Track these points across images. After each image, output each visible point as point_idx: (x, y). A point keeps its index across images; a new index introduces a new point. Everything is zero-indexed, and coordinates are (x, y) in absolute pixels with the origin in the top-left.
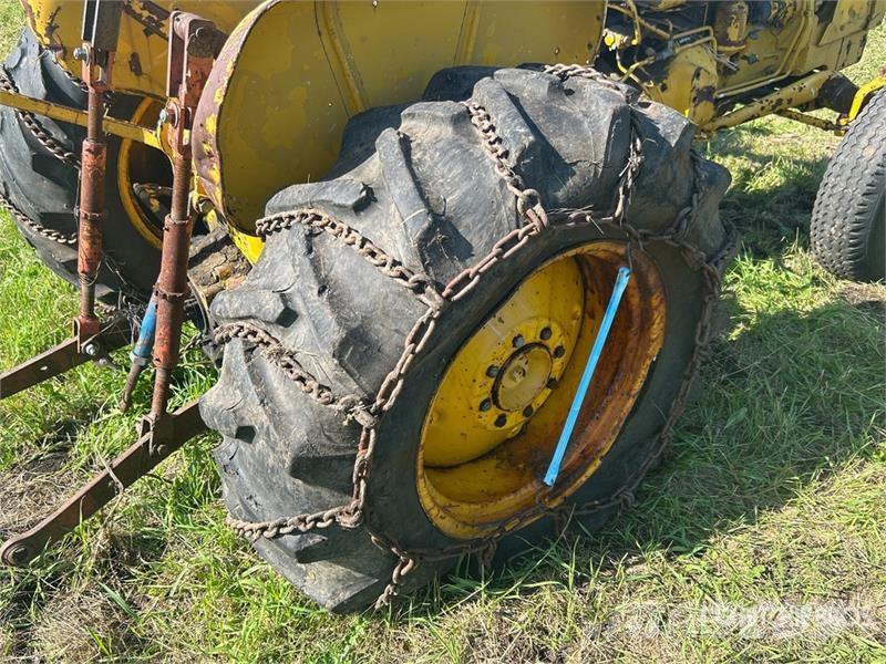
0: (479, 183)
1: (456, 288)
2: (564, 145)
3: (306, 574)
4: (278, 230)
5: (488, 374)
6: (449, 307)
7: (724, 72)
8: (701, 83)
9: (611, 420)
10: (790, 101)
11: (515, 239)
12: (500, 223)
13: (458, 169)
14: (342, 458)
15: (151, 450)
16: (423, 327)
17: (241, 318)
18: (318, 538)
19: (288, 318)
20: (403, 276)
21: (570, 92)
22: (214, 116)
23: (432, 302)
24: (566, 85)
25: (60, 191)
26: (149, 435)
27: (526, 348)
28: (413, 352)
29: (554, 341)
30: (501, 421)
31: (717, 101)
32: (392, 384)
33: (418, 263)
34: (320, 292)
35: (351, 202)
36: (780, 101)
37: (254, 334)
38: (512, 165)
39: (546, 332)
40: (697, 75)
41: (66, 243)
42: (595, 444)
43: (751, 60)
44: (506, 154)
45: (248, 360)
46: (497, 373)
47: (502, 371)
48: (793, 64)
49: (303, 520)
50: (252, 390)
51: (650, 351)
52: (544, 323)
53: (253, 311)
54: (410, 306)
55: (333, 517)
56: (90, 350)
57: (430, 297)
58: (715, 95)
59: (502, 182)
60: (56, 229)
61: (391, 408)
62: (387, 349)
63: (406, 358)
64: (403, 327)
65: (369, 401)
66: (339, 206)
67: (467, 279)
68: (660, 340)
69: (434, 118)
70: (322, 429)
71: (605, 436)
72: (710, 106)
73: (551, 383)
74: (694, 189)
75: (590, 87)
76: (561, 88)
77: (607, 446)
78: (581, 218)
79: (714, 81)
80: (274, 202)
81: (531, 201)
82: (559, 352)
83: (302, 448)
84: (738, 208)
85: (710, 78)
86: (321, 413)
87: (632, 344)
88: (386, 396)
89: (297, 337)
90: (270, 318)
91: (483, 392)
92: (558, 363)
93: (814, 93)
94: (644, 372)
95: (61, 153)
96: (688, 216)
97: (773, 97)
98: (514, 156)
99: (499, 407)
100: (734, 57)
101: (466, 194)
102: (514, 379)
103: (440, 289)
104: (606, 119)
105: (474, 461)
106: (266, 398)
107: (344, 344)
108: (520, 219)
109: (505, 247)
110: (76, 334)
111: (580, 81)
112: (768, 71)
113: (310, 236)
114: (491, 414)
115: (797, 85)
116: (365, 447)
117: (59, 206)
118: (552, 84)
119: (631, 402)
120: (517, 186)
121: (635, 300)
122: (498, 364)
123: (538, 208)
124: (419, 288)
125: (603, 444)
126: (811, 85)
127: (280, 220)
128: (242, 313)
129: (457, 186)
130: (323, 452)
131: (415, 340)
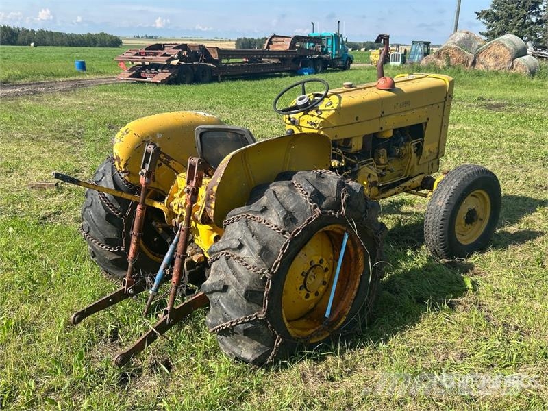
0: (299, 203)
1: (295, 233)
2: (324, 192)
3: (242, 349)
4: (232, 223)
5: (302, 275)
6: (293, 239)
7: (381, 176)
8: (371, 180)
9: (348, 300)
10: (410, 187)
11: (312, 219)
12: (306, 214)
13: (292, 199)
14: (260, 292)
15: (167, 322)
16: (286, 245)
17: (223, 250)
18: (250, 325)
19: (241, 247)
20: (278, 229)
21: (323, 178)
22: (217, 186)
23: (288, 236)
24: (322, 175)
25: (115, 229)
26: (168, 316)
27: (315, 266)
28: (283, 253)
29: (325, 265)
30: (307, 296)
31: (379, 187)
32: (277, 264)
33: (283, 225)
34: (253, 236)
35: (260, 210)
36: (405, 187)
37: (228, 254)
38: (309, 196)
39: (321, 261)
40: (369, 176)
41: (113, 252)
42: (343, 310)
43: (391, 171)
44: (307, 194)
45: (227, 262)
46: (305, 275)
47: (307, 274)
48: (409, 172)
49: (246, 318)
50: (229, 271)
51: (360, 271)
52: (320, 257)
53: (229, 246)
54: (281, 239)
55: (256, 316)
56: (131, 291)
57: (288, 235)
58: (378, 184)
59: (307, 201)
60: (110, 245)
61: (277, 272)
62: (275, 253)
63: (281, 255)
64: (279, 246)
65: (270, 270)
66: (256, 211)
67: (298, 230)
68: (363, 266)
69: (283, 186)
70: (254, 281)
71: (346, 306)
72: (377, 188)
73: (324, 283)
74: (367, 208)
75: (329, 176)
76: (320, 176)
77: (348, 311)
78: (331, 213)
79: (377, 179)
80: (230, 214)
81: (315, 207)
82: (326, 270)
83: (248, 287)
84: (397, 236)
85: (375, 178)
86: (254, 276)
87: (353, 269)
88: (275, 268)
89: (244, 253)
90: (235, 247)
91: (301, 282)
92: (326, 275)
93: (419, 183)
94: (358, 280)
95: (117, 213)
96: (366, 216)
97: (403, 185)
98: (309, 193)
99: (307, 290)
100: (384, 170)
101: (295, 206)
102: (311, 279)
103: (290, 233)
104: (336, 184)
105: (296, 320)
106: (234, 273)
107: (262, 251)
108: (313, 212)
109: (309, 221)
110: (124, 285)
111: (326, 174)
112: (400, 175)
113: (247, 221)
114: (304, 292)
115: (411, 180)
116: (268, 288)
117: (113, 235)
118: (317, 175)
119: (355, 293)
120: (311, 202)
121: (352, 250)
122: (306, 271)
123: (318, 208)
124: (284, 233)
125: (346, 310)
126: (418, 180)
127: (233, 219)
128: (224, 248)
129: (292, 204)
130: (254, 289)
131: (283, 249)
